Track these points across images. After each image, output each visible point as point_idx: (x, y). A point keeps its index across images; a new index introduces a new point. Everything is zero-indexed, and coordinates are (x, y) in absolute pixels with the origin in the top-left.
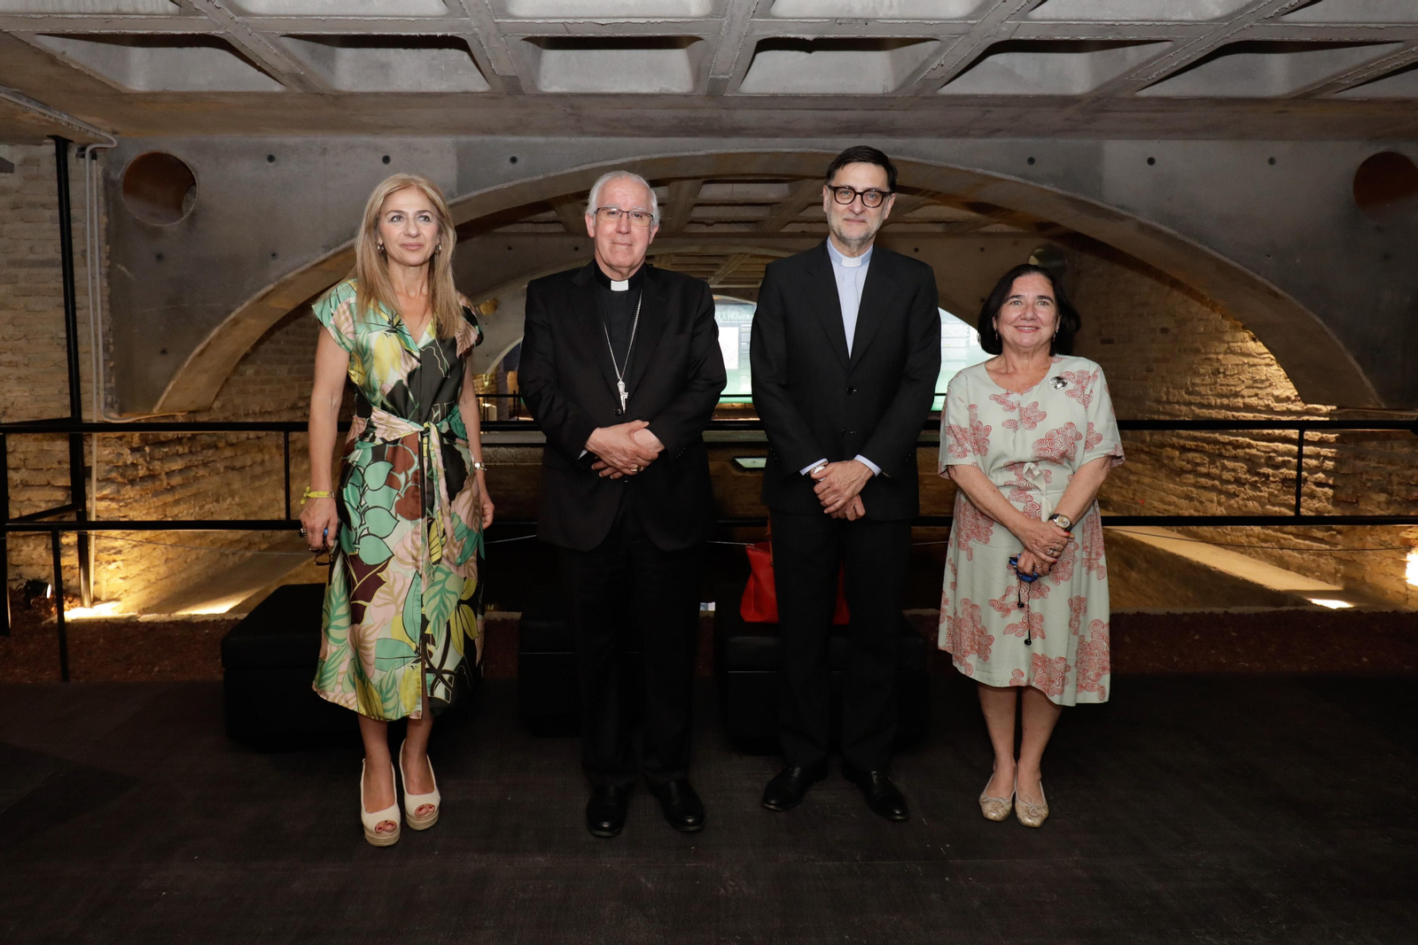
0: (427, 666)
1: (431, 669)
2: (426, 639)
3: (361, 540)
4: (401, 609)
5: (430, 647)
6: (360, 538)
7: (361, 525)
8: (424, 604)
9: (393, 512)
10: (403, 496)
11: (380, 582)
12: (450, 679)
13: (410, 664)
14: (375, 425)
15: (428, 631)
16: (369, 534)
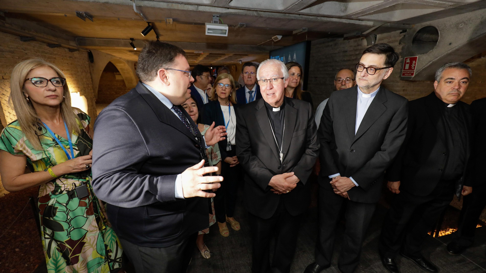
0: (109, 261)
1: (112, 261)
2: (107, 252)
3: (71, 233)
4: (95, 247)
5: (110, 254)
6: (70, 232)
7: (69, 227)
8: (105, 240)
9: (85, 215)
10: (88, 208)
11: (84, 243)
12: (120, 260)
13: (103, 264)
14: (60, 185)
15: (108, 249)
16: (74, 229)
